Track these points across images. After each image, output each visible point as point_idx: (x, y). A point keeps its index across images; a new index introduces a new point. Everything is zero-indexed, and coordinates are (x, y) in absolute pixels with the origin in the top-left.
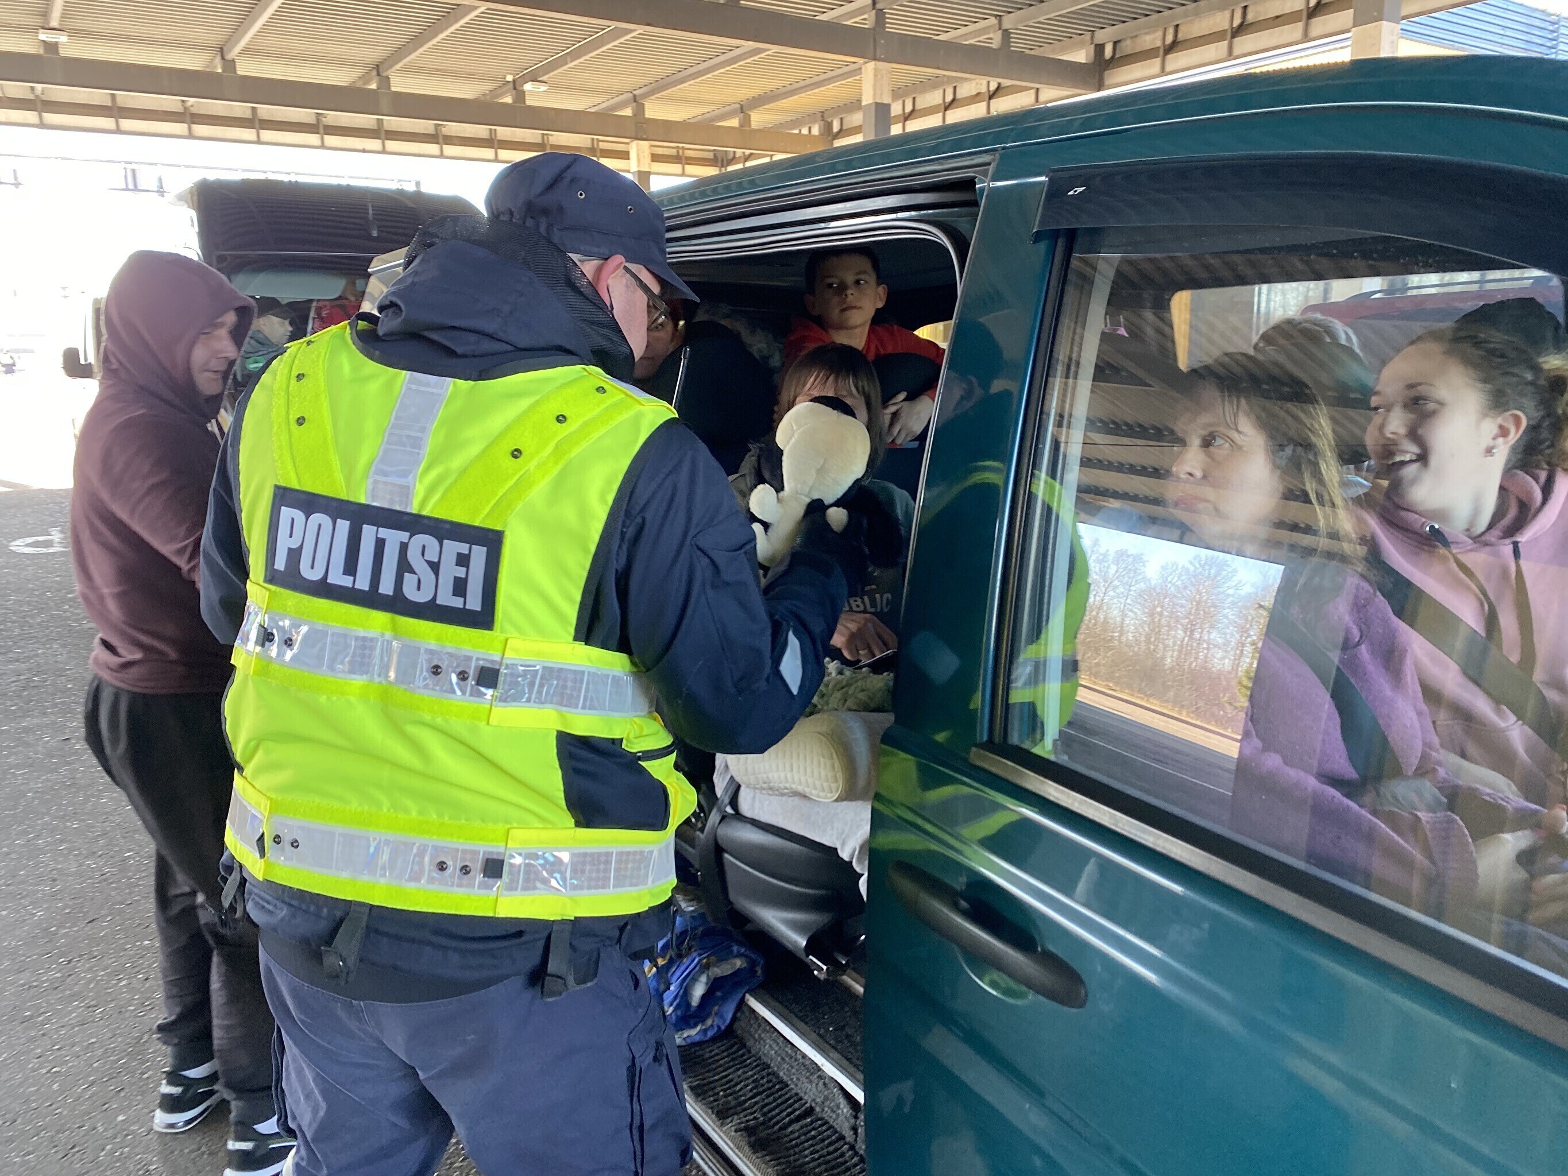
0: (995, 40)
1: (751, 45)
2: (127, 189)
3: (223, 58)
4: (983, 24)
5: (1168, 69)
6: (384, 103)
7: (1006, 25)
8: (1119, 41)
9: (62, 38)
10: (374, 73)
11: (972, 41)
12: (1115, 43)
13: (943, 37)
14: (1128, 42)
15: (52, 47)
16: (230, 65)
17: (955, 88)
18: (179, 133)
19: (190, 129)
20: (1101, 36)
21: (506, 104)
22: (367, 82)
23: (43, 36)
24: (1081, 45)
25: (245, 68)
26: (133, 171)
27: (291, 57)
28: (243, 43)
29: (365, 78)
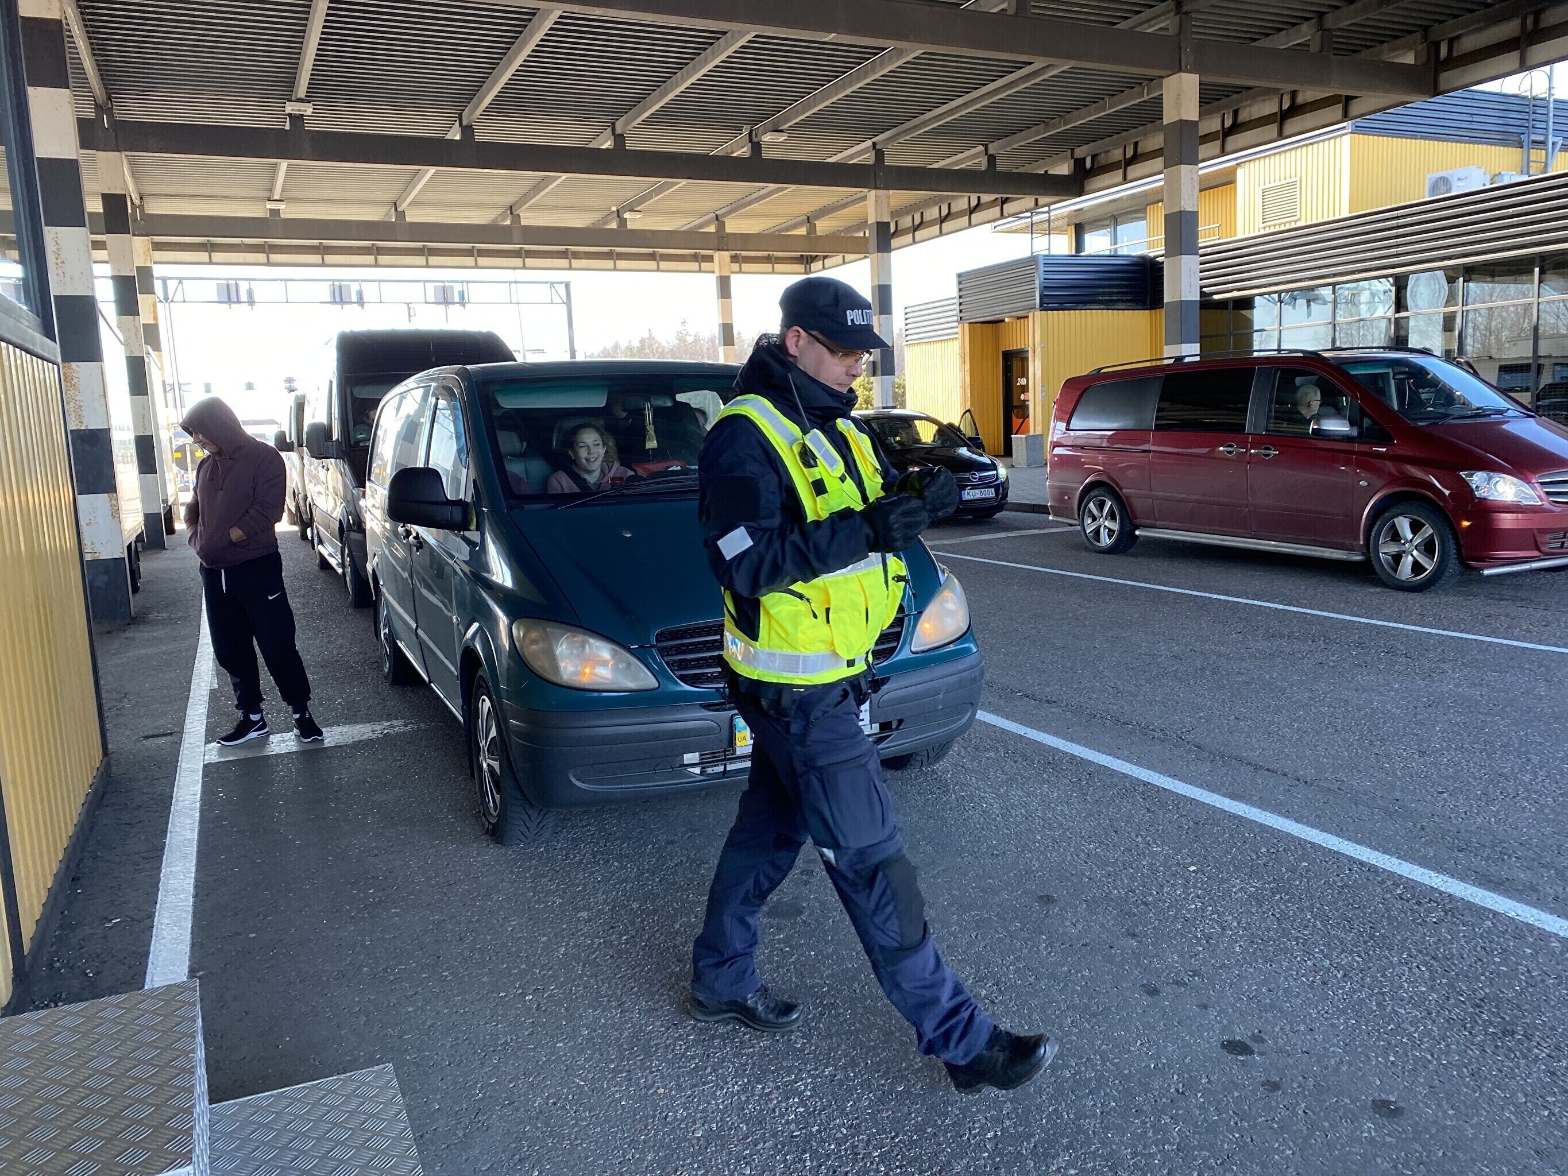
0: (983, 163)
1: (772, 186)
2: (334, 302)
3: (396, 210)
4: (973, 151)
5: (1129, 177)
6: (516, 235)
7: (991, 152)
8: (1096, 155)
9: (282, 206)
10: (509, 212)
11: (963, 166)
12: (1093, 157)
13: (935, 166)
14: (1103, 155)
15: (275, 212)
16: (401, 215)
17: (949, 204)
18: (367, 263)
19: (376, 259)
20: (1080, 152)
21: (612, 230)
22: (504, 220)
23: (270, 206)
24: (1063, 160)
25: (413, 216)
26: (340, 287)
27: (446, 205)
28: (409, 200)
29: (503, 216)
